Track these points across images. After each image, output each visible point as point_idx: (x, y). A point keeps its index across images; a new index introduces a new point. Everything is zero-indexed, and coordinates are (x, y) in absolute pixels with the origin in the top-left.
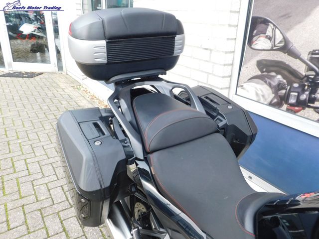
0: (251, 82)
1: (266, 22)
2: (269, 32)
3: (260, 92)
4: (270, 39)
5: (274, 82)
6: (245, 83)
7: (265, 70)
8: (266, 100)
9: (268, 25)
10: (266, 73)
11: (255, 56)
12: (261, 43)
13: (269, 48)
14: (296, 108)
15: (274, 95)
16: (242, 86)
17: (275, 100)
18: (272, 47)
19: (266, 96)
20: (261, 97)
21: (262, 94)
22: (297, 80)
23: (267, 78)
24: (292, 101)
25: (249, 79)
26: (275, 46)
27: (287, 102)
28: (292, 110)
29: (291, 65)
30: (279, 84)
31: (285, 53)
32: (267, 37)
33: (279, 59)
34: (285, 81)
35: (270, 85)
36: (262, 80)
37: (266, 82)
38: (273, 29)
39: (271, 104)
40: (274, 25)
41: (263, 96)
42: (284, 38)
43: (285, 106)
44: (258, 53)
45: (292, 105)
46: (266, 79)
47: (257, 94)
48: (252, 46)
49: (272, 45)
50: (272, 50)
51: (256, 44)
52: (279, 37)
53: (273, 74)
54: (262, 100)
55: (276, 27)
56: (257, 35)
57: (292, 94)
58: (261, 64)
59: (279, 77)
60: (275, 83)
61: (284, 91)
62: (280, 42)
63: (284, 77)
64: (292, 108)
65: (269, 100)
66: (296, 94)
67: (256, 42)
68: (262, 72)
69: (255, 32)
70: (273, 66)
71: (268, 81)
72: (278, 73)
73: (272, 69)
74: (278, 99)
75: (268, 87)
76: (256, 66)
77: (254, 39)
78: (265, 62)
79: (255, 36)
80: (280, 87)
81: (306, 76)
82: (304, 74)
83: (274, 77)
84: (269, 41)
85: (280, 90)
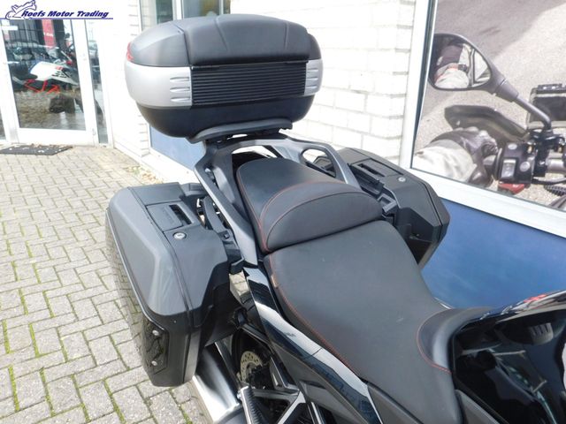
0: (436, 145)
1: (458, 42)
2: (464, 59)
3: (451, 162)
4: (466, 70)
6: (426, 147)
7: (458, 123)
8: (462, 174)
9: (462, 47)
10: (461, 129)
11: (441, 101)
12: (452, 77)
13: (465, 86)
14: (515, 186)
15: (475, 166)
16: (421, 153)
17: (479, 174)
18: (470, 85)
19: (463, 168)
20: (454, 170)
21: (455, 164)
22: (515, 138)
23: (464, 137)
24: (508, 173)
25: (433, 141)
26: (475, 82)
27: (498, 177)
28: (507, 190)
29: (503, 112)
30: (484, 147)
31: (492, 94)
32: (460, 67)
33: (482, 104)
34: (493, 141)
35: (469, 149)
36: (455, 141)
37: (461, 144)
38: (470, 54)
39: (472, 182)
40: (472, 47)
41: (458, 168)
42: (489, 68)
43: (495, 184)
44: (447, 96)
45: (507, 181)
46: (462, 138)
47: (447, 166)
48: (437, 84)
49: (470, 80)
50: (470, 88)
51: (442, 80)
52: (481, 67)
53: (474, 129)
54: (456, 176)
55: (476, 50)
56: (443, 64)
57: (506, 161)
58: (451, 114)
59: (484, 134)
60: (476, 145)
61: (492, 158)
62: (483, 75)
64: (508, 186)
65: (468, 174)
66: (514, 161)
67: (442, 77)
68: (454, 126)
69: (440, 59)
71: (466, 141)
72: (481, 127)
73: (471, 120)
74: (483, 173)
75: (465, 153)
76: (444, 118)
77: (440, 71)
78: (458, 110)
79: (440, 67)
80: (485, 151)
81: (528, 130)
82: (525, 127)
83: (474, 134)
84: (464, 74)
85: (485, 156)
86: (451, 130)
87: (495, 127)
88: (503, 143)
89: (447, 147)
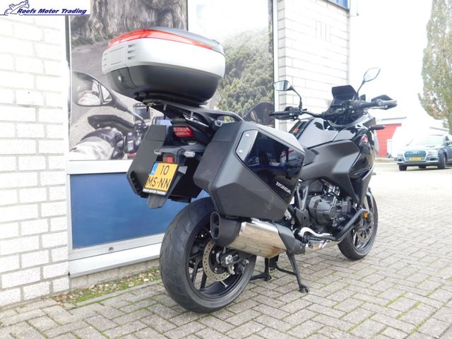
0: (85, 141)
2: (95, 88)
3: (98, 150)
4: (97, 94)
5: (110, 135)
6: (78, 143)
7: (98, 126)
8: (106, 155)
9: (92, 82)
10: (101, 129)
11: (84, 113)
12: (89, 99)
13: (99, 104)
15: (113, 148)
16: (75, 149)
17: (116, 153)
18: (101, 103)
19: (106, 152)
20: (101, 154)
21: (101, 151)
22: (130, 130)
24: (131, 148)
25: (83, 139)
26: (104, 102)
28: (132, 157)
29: (122, 117)
30: (116, 137)
31: (115, 108)
32: (94, 93)
33: (110, 113)
34: (120, 132)
35: (107, 140)
36: (98, 136)
37: (102, 137)
38: (98, 86)
39: (113, 158)
40: (99, 82)
41: (103, 152)
42: (111, 94)
43: (126, 155)
44: (88, 110)
45: (131, 152)
46: (102, 134)
47: (96, 153)
48: (80, 103)
49: (101, 101)
50: (101, 105)
51: (82, 100)
52: (106, 93)
53: (108, 128)
54: (103, 157)
55: (101, 84)
56: (81, 90)
57: (128, 142)
58: (93, 121)
59: (114, 130)
60: (111, 137)
61: (121, 142)
62: (108, 98)
63: (119, 129)
64: (132, 155)
65: (110, 154)
66: (132, 141)
68: (96, 128)
69: (79, 87)
70: (106, 120)
71: (105, 135)
73: (106, 123)
74: (118, 151)
75: (106, 142)
76: (88, 123)
77: (80, 94)
78: (97, 118)
79: (80, 92)
80: (117, 139)
81: (135, 125)
82: (134, 123)
83: (109, 131)
84: (97, 97)
85: (118, 141)
86: (94, 130)
87: (120, 125)
88: (125, 134)
89: (94, 141)
